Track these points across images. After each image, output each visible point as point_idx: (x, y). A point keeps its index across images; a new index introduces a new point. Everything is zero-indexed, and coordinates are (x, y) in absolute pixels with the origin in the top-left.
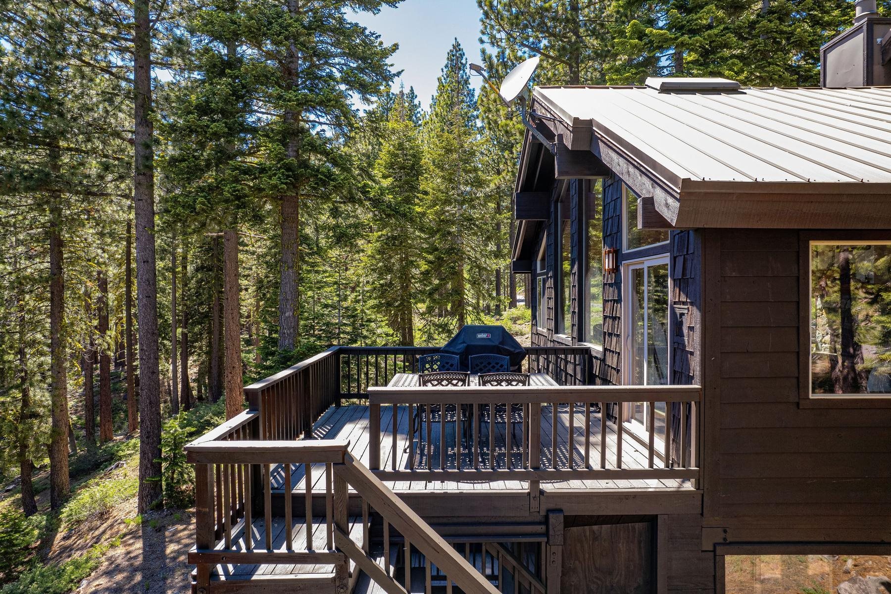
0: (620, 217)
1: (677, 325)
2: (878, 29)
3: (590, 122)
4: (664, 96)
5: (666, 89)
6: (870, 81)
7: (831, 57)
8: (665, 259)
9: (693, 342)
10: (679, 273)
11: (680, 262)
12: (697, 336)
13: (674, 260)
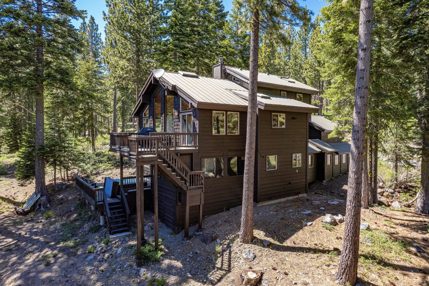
0: (179, 105)
1: (194, 124)
2: (223, 66)
3: (175, 85)
4: (183, 77)
5: (184, 75)
6: (221, 78)
7: (215, 69)
8: (191, 113)
9: (197, 126)
10: (194, 115)
11: (194, 113)
12: (198, 125)
13: (193, 113)
